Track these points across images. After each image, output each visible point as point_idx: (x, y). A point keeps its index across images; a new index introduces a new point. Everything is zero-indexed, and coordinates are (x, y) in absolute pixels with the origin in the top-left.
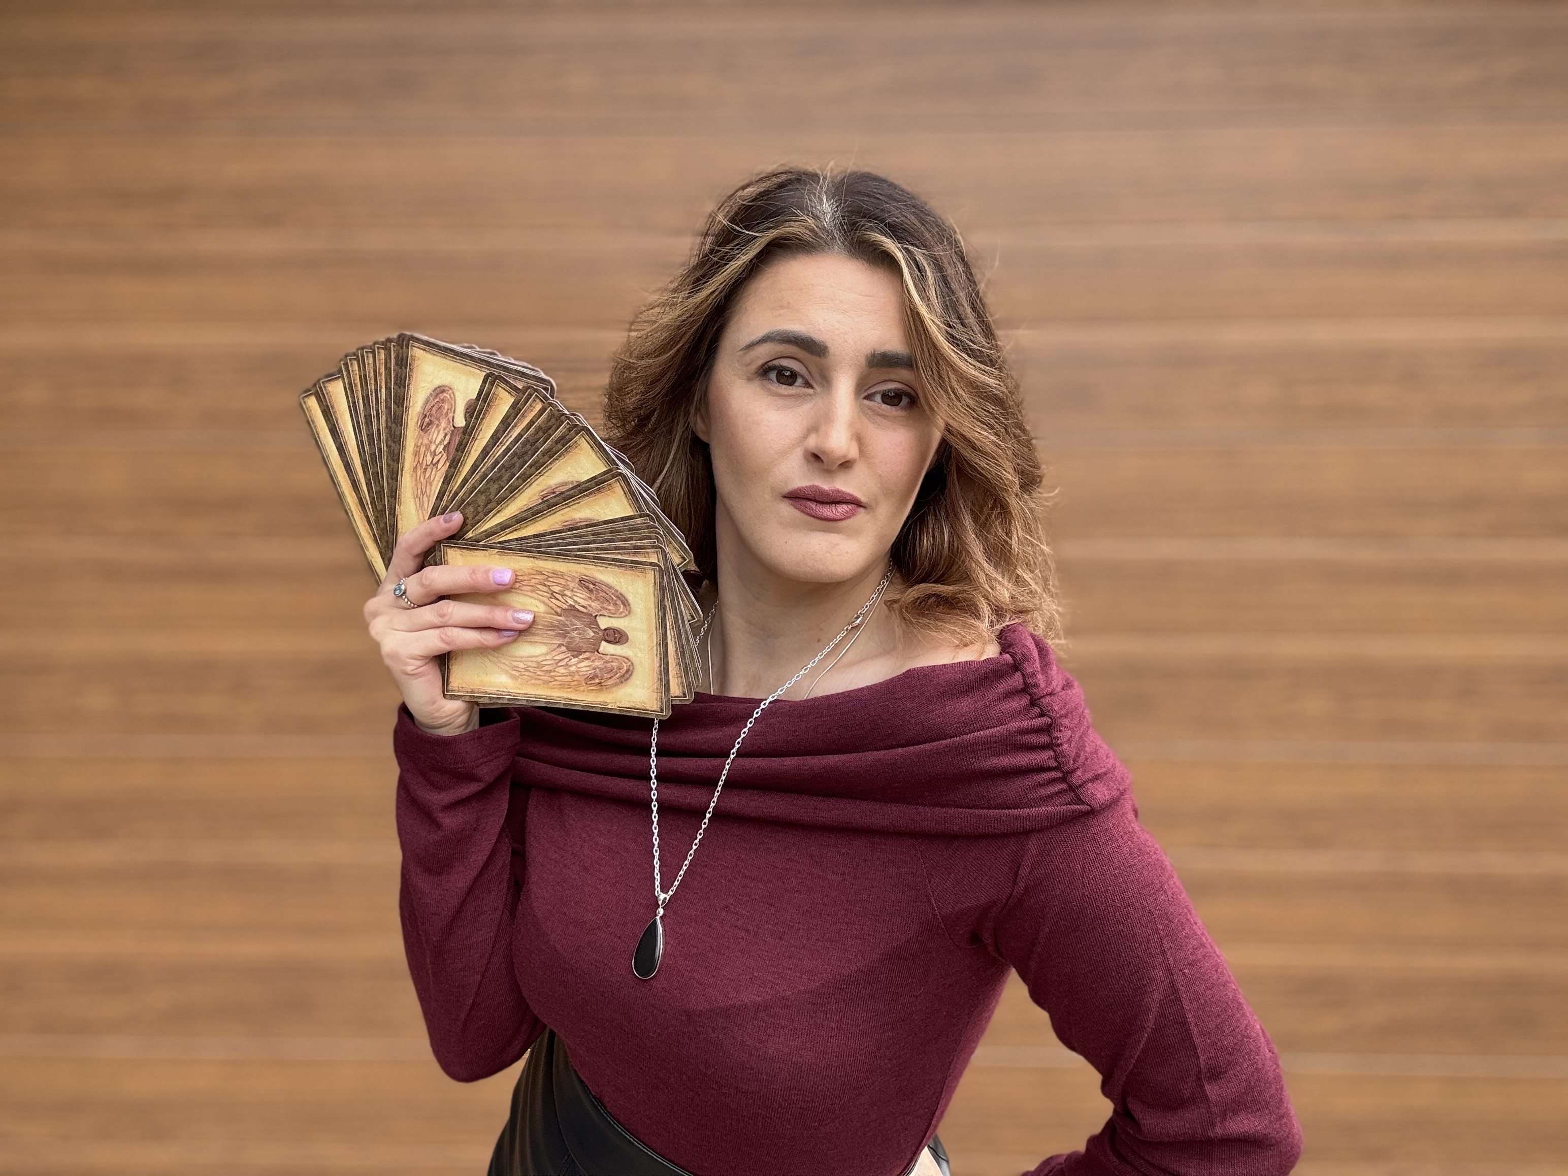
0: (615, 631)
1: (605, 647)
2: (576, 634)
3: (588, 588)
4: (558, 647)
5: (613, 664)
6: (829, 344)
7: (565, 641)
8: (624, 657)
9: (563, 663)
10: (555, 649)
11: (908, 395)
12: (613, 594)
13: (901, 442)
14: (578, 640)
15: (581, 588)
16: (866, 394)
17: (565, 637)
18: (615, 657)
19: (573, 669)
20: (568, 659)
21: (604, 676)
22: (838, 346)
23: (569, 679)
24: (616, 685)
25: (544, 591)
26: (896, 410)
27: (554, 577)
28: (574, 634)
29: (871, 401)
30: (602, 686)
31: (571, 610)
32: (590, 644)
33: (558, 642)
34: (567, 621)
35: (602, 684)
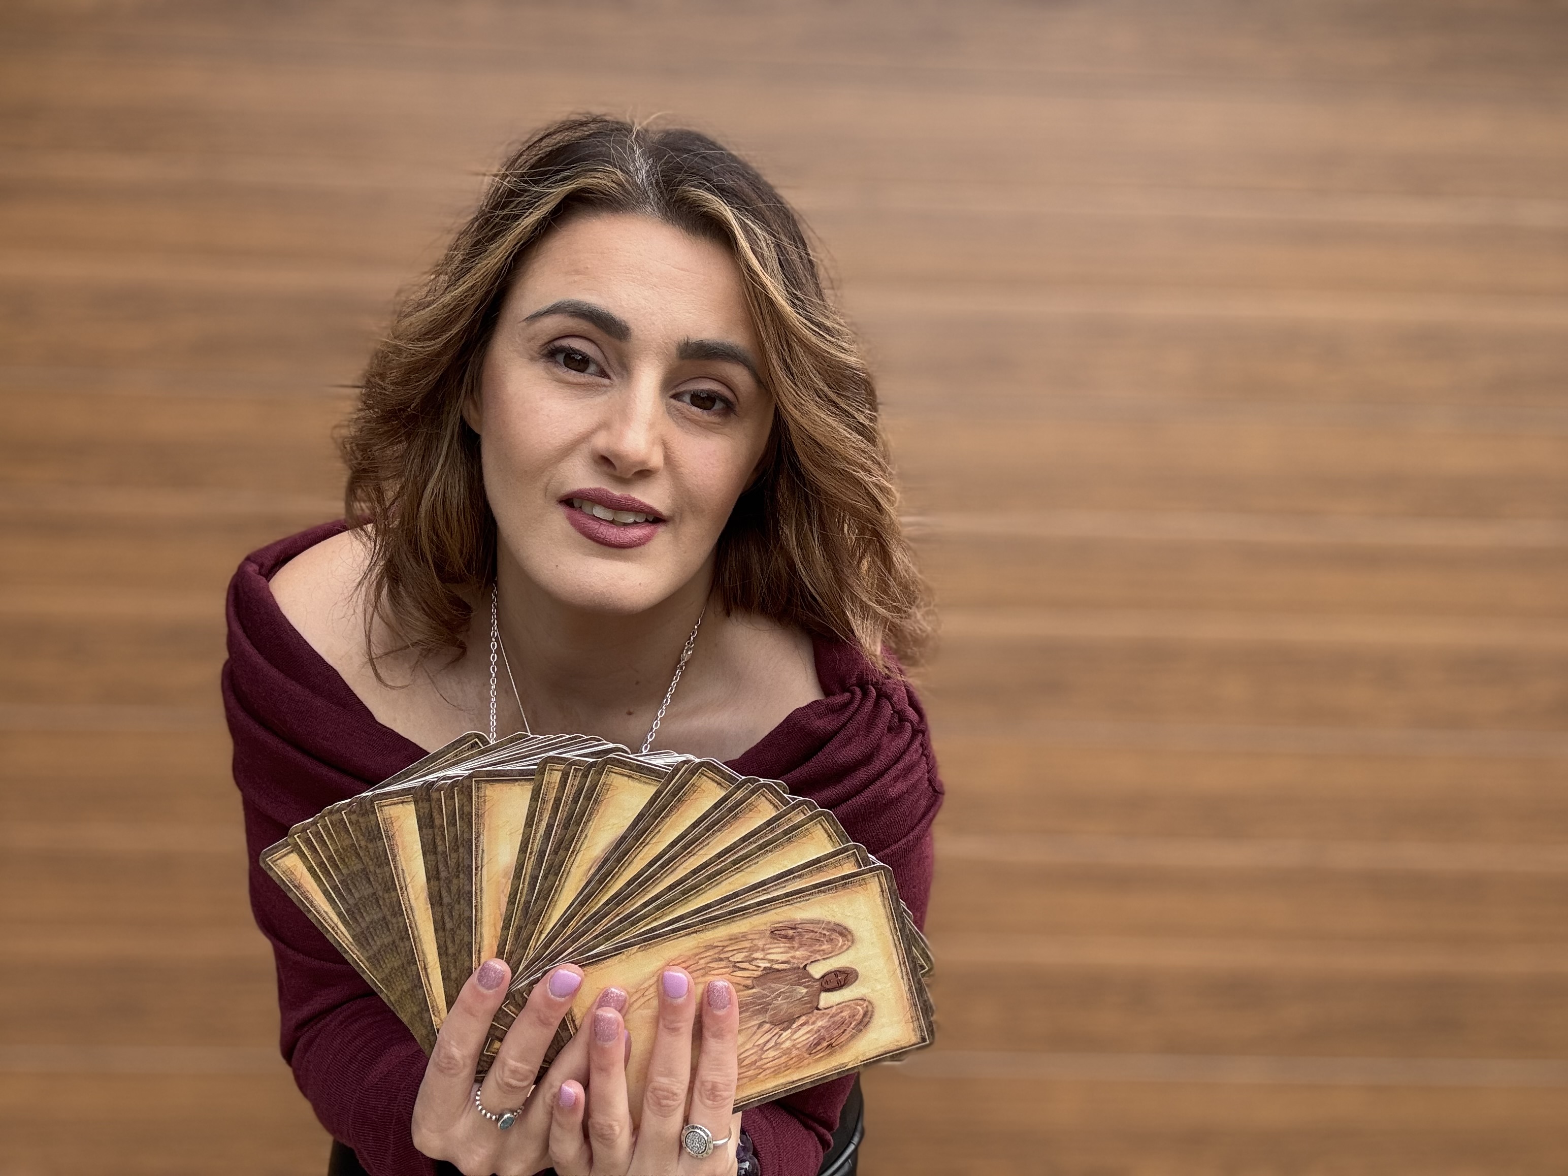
0: (836, 973)
1: (827, 999)
2: (782, 1000)
3: (785, 937)
4: (758, 1028)
5: (843, 1014)
6: (632, 325)
7: (767, 1017)
8: (856, 1000)
9: (772, 1043)
10: (755, 1033)
11: (725, 400)
12: (823, 929)
13: (715, 451)
14: (785, 1006)
15: (776, 941)
16: (674, 392)
17: (766, 1011)
18: (843, 1004)
19: (788, 1044)
20: (777, 1036)
21: (832, 1034)
22: (643, 329)
23: (783, 1059)
24: (853, 1037)
25: (722, 968)
26: (708, 415)
27: (732, 944)
28: (780, 1001)
29: (679, 401)
30: (834, 1047)
31: (768, 973)
32: (804, 1004)
33: (757, 1022)
34: (764, 990)
35: (834, 1045)
